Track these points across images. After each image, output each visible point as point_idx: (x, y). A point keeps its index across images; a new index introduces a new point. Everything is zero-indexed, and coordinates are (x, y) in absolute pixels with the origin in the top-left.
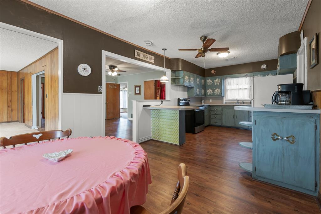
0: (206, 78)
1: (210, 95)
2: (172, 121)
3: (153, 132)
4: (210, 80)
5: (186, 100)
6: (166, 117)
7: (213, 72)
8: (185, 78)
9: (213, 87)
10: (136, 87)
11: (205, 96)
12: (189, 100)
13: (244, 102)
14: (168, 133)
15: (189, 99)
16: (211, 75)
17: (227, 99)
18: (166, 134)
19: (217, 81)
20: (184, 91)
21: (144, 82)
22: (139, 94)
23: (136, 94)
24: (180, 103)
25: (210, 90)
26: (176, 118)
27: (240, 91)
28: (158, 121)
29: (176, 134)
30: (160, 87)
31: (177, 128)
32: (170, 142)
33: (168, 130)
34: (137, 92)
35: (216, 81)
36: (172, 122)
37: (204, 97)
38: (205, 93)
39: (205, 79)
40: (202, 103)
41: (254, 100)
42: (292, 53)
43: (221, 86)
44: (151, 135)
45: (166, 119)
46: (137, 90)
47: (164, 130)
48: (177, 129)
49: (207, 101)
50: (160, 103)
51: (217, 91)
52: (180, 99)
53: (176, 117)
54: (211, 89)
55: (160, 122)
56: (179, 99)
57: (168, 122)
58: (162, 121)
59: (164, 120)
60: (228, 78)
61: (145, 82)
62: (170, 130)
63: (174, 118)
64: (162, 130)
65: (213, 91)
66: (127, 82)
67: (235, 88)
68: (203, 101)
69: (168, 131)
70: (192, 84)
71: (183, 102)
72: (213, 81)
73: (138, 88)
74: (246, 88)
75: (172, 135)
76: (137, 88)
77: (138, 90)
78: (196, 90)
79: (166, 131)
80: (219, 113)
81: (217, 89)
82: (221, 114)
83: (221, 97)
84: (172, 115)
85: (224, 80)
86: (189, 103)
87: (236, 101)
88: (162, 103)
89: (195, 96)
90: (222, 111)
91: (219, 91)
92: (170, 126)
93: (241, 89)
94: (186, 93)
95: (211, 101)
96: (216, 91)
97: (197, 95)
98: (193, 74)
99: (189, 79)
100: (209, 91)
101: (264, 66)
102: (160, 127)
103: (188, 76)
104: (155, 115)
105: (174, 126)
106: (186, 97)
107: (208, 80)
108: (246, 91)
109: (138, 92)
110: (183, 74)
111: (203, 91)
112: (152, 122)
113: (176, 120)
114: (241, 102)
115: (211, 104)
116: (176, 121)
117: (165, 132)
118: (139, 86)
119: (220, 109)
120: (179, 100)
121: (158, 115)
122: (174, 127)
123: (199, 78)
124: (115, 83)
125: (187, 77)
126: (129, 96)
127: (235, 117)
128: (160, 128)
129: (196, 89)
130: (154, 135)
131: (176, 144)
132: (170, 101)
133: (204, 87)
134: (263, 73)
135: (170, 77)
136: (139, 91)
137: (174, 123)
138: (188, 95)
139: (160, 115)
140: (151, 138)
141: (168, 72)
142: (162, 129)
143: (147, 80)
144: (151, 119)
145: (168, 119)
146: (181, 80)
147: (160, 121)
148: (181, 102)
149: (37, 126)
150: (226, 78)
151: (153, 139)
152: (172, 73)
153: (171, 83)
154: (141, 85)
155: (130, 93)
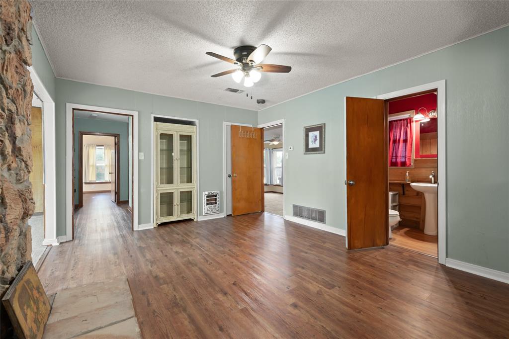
10: (308, 130)
22: (321, 149)
23: (308, 150)
34: (311, 146)
46: (311, 139)
66: (282, 121)
73: (317, 133)
76: (311, 134)
77: (315, 140)
109: (317, 145)
118: (320, 128)
124: (251, 126)
126: (287, 157)
136: (318, 142)
149: (58, 235)
154: (324, 122)
155: (292, 149)
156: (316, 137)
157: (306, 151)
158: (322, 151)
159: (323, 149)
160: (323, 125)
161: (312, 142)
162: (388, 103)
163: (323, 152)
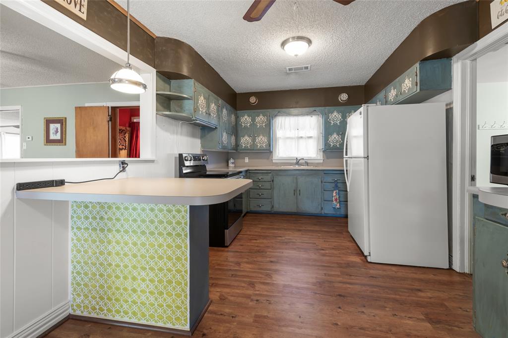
0: (238, 112)
1: (246, 149)
2: (161, 240)
3: (79, 284)
4: (246, 117)
5: (200, 160)
6: (135, 226)
7: (253, 100)
8: (198, 100)
9: (253, 131)
10: (48, 122)
11: (237, 150)
12: (205, 158)
13: (309, 161)
14: (143, 286)
15: (206, 155)
16: (248, 107)
17: (278, 157)
18: (134, 290)
19: (260, 119)
20: (193, 135)
21: (76, 108)
22: (62, 141)
23: (49, 141)
24: (184, 166)
25: (246, 137)
26: (179, 229)
27: (301, 141)
28: (102, 242)
29: (179, 289)
30: (128, 129)
31: (179, 266)
32: (153, 323)
33: (143, 274)
34: (52, 137)
35: (258, 119)
36: (160, 246)
37: (235, 152)
38: (237, 145)
39: (237, 114)
40: (230, 165)
41: (368, 159)
42: (444, 58)
43: (268, 130)
44: (70, 297)
45: (134, 232)
46: (52, 131)
47: (125, 278)
48: (178, 271)
49: (239, 161)
50: (117, 168)
51: (261, 141)
52: (184, 155)
53: (179, 223)
54: (249, 136)
55: (110, 248)
56: (181, 155)
57: (143, 245)
58: (118, 243)
59: (126, 237)
60: (279, 116)
61: (80, 110)
62: (152, 274)
63: (169, 228)
64: (117, 277)
65: (254, 140)
66: (18, 107)
67: (292, 135)
68: (232, 161)
69: (143, 280)
70: (213, 121)
71: (192, 163)
72: (253, 120)
73: (58, 126)
74: (310, 136)
75: (161, 293)
76: (52, 126)
77: (57, 132)
78: (222, 136)
79: (134, 279)
80: (267, 185)
81: (261, 137)
82: (272, 188)
83: (268, 151)
84: (161, 216)
85: (272, 120)
86: (204, 166)
87: (295, 161)
88: (124, 168)
89: (219, 149)
90: (273, 181)
91: (265, 139)
92: (152, 258)
93: (301, 137)
94: (198, 142)
95: (247, 160)
96: (258, 139)
97: (224, 147)
98: (216, 96)
99: (208, 106)
100: (245, 141)
101: (344, 97)
102: (110, 265)
103: (205, 98)
104: (87, 218)
105: (169, 258)
106: (198, 151)
107: (243, 117)
108: (311, 141)
109: (58, 137)
110: (193, 89)
111: (233, 138)
112: (75, 245)
113: (179, 235)
114: (303, 161)
115: (250, 168)
116: (179, 241)
117: (128, 284)
118: (62, 122)
119: (268, 178)
120: (181, 159)
121: (102, 218)
122: (170, 264)
123: (226, 110)
125: (202, 98)
126: (25, 148)
127: (298, 192)
128: (109, 270)
129: (221, 132)
130: (82, 297)
131: (178, 327)
132: (152, 161)
133: (235, 131)
134: (342, 108)
135: (155, 93)
136: (59, 134)
137: (169, 246)
138: (202, 146)
139: (110, 219)
140: (71, 312)
141: (148, 75)
142: (118, 272)
143: (87, 105)
144: (70, 234)
145: (143, 233)
146: (188, 105)
147: (109, 242)
148: (187, 163)
150: (276, 116)
151: (78, 313)
152: (161, 83)
153: (157, 110)
154: (65, 117)
155: (30, 139)
156: (57, 129)
157: (46, 143)
158: (62, 142)
159: (64, 142)
160: (64, 119)
161: (53, 133)
162: (118, 110)
163: (63, 144)
